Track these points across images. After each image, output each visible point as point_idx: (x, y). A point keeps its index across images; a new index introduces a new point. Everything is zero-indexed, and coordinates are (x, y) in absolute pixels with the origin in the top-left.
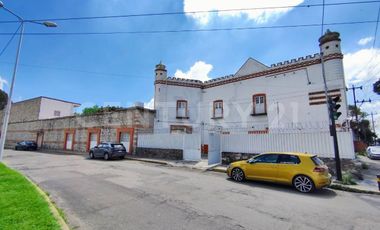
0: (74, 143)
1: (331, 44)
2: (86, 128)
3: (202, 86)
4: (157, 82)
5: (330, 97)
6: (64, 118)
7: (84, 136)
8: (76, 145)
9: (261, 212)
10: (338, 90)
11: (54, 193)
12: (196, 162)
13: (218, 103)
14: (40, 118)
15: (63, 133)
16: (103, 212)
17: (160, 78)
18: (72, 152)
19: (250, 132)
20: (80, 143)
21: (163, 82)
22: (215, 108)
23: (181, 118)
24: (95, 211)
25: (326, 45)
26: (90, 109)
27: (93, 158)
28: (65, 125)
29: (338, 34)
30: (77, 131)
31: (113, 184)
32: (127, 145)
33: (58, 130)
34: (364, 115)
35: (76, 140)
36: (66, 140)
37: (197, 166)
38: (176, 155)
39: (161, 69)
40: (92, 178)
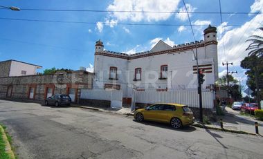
0: (35, 94)
1: (211, 34)
2: (44, 84)
3: (128, 58)
4: (96, 54)
5: (199, 69)
6: (29, 76)
7: (42, 89)
8: (37, 96)
9: (142, 139)
10: (211, 65)
11: (9, 127)
12: (119, 109)
13: (138, 70)
14: (10, 75)
15: (27, 87)
16: (40, 138)
17: (98, 50)
18: (34, 101)
19: (158, 90)
20: (40, 94)
21: (100, 54)
22: (136, 73)
23: (112, 79)
24: (34, 138)
25: (208, 35)
26: (49, 71)
27: (48, 105)
28: (29, 81)
29: (216, 28)
30: (38, 86)
31: (54, 122)
32: (72, 97)
33: (24, 85)
34: (236, 81)
35: (37, 92)
36: (30, 91)
37: (118, 112)
38: (106, 105)
39: (100, 44)
40: (42, 118)
